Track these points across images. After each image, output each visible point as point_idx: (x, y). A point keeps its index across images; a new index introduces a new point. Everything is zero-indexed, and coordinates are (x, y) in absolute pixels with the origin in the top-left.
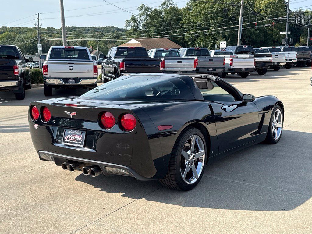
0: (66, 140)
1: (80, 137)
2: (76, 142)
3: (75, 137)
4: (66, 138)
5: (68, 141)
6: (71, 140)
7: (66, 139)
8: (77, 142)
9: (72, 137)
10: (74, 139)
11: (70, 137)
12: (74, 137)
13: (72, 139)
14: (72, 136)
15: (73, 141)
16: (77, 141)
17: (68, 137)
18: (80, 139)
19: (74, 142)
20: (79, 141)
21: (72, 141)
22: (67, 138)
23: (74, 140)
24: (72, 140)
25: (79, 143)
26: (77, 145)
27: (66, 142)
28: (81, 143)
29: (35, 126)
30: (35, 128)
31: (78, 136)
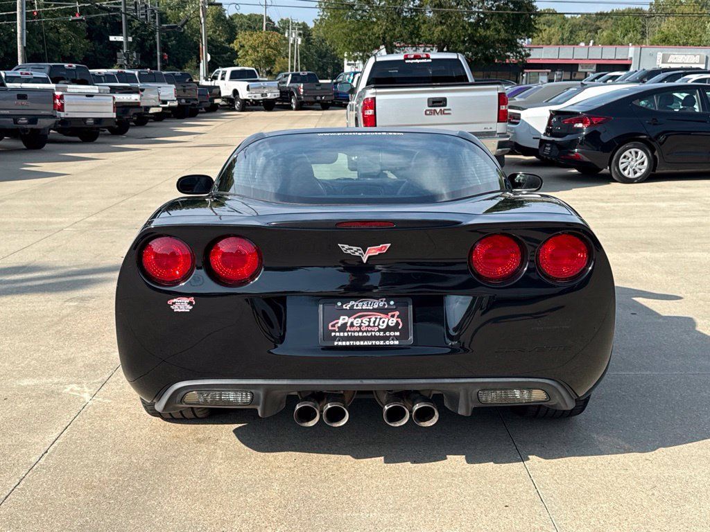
0: (333, 334)
1: (393, 316)
2: (377, 334)
3: (373, 320)
4: (333, 326)
5: (346, 334)
6: (358, 329)
7: (334, 331)
8: (382, 334)
9: (357, 322)
10: (369, 326)
11: (351, 320)
12: (365, 320)
13: (360, 326)
14: (360, 317)
15: (366, 331)
16: (380, 330)
17: (341, 322)
18: (392, 322)
19: (369, 334)
20: (390, 329)
21: (360, 334)
22: (339, 325)
23: (370, 329)
24: (360, 331)
25: (392, 334)
26: (387, 343)
27: (335, 338)
28: (397, 334)
29: (174, 303)
30: (176, 308)
31: (382, 315)
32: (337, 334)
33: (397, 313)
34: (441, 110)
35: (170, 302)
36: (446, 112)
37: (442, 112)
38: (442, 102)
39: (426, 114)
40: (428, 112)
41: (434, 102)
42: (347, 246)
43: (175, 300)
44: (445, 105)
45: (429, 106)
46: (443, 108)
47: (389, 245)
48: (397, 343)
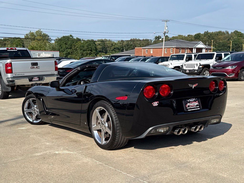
1: (197, 102)
2: (195, 107)
4: (187, 106)
7: (187, 107)
8: (196, 107)
9: (191, 104)
10: (193, 105)
11: (190, 104)
12: (192, 104)
13: (192, 105)
14: (191, 103)
15: (193, 107)
16: (195, 106)
18: (197, 104)
19: (194, 107)
21: (192, 107)
22: (188, 106)
23: (193, 106)
26: (198, 109)
27: (188, 109)
29: (154, 104)
30: (154, 105)
31: (195, 102)
32: (188, 108)
33: (197, 101)
34: (36, 67)
35: (152, 104)
36: (38, 67)
37: (37, 68)
38: (36, 64)
39: (31, 68)
40: (32, 68)
41: (33, 64)
42: (190, 85)
43: (154, 103)
44: (37, 65)
46: (37, 66)
47: (198, 84)
48: (199, 109)
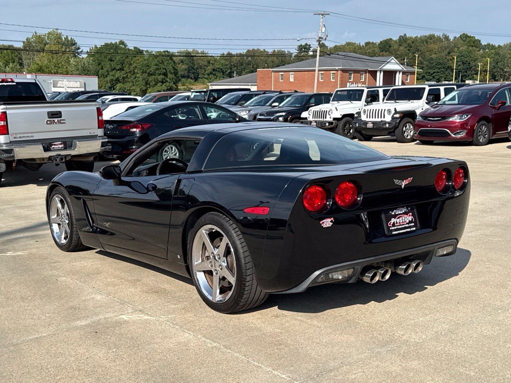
0: (391, 228)
1: (410, 216)
2: (406, 226)
3: (403, 218)
4: (390, 224)
5: (395, 228)
6: (399, 224)
7: (391, 227)
8: (408, 225)
9: (398, 220)
10: (403, 222)
11: (396, 220)
12: (401, 219)
13: (400, 223)
14: (399, 218)
15: (403, 225)
16: (407, 224)
17: (392, 221)
18: (410, 218)
19: (404, 226)
20: (410, 222)
21: (401, 227)
22: (392, 223)
23: (403, 223)
24: (400, 225)
25: (411, 224)
26: (411, 229)
27: (392, 231)
28: (413, 224)
29: (323, 223)
30: (324, 226)
31: (407, 216)
32: (392, 228)
33: (411, 214)
34: (58, 120)
35: (321, 222)
36: (62, 122)
37: (59, 122)
38: (58, 115)
39: (47, 123)
40: (49, 122)
41: (52, 115)
42: (397, 181)
43: (324, 221)
44: (61, 117)
45: (49, 118)
46: (59, 119)
47: (412, 178)
48: (414, 229)
